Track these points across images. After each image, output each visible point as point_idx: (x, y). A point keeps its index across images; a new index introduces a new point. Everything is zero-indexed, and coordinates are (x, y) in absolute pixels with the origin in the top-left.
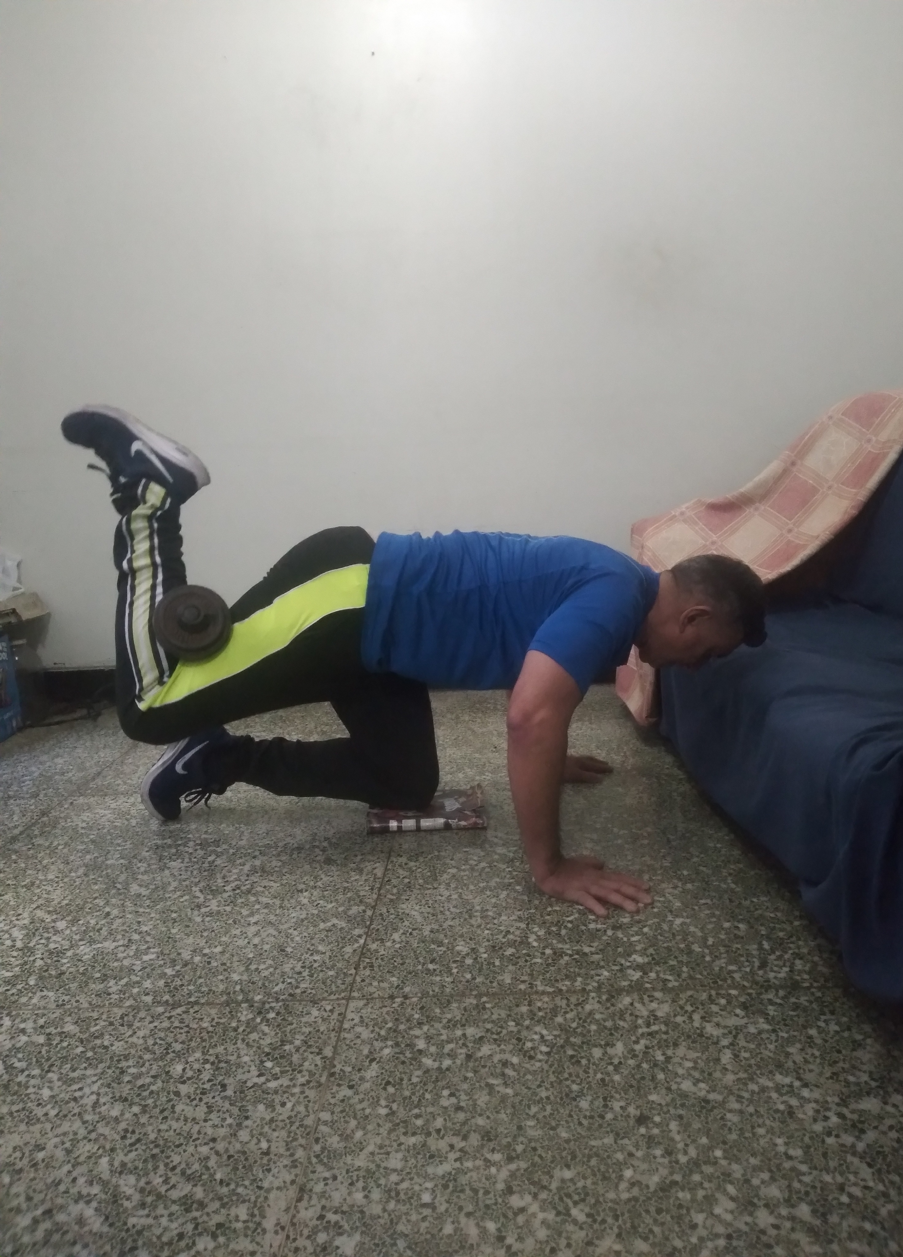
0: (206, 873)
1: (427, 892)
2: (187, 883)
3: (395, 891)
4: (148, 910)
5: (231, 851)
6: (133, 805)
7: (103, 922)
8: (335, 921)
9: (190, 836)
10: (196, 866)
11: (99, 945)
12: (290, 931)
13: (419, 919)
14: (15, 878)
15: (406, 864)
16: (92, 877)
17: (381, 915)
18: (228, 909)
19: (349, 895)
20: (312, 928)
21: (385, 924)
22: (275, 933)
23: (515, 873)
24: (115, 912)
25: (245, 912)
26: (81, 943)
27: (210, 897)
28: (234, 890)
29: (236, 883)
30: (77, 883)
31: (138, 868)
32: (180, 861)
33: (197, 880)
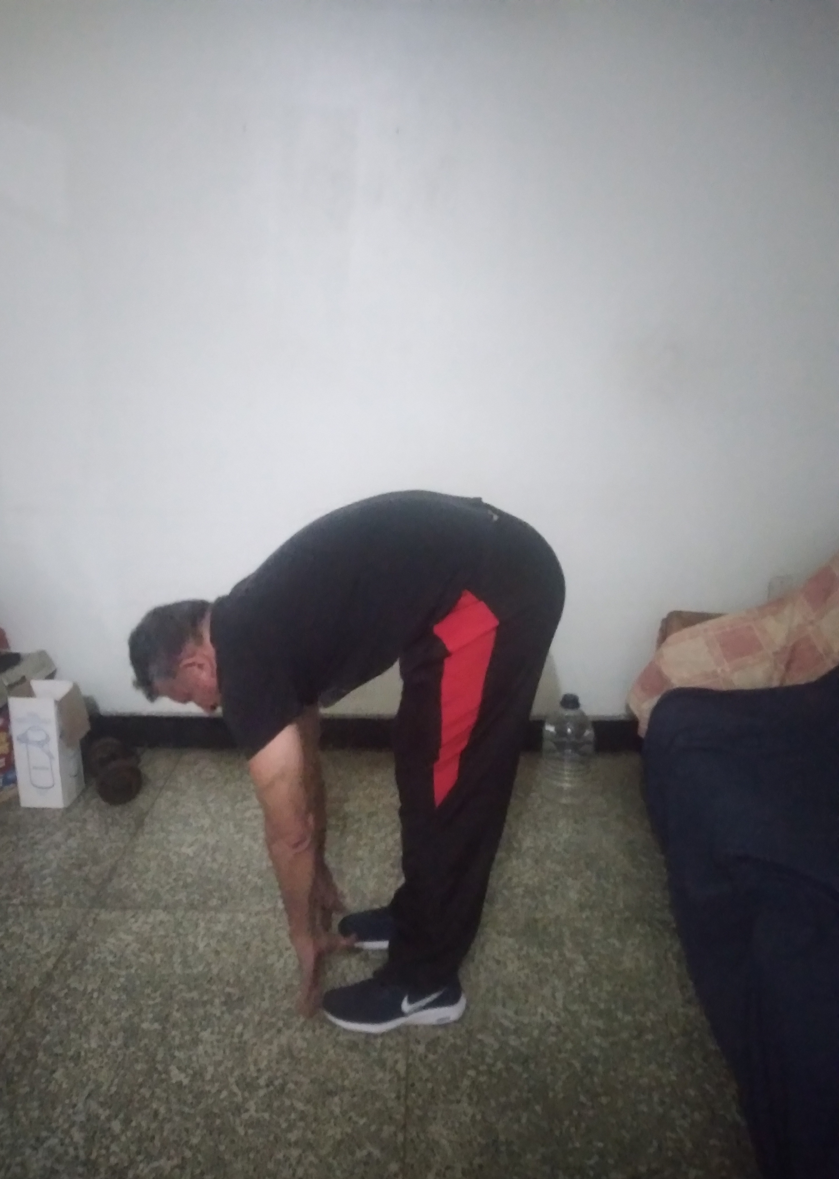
0: (237, 1054)
1: (454, 1107)
2: (221, 1069)
3: (420, 1102)
4: (192, 1111)
5: (257, 1018)
6: (153, 928)
7: (154, 1126)
8: (371, 1148)
9: (214, 988)
10: (227, 1041)
11: (155, 1164)
12: (330, 1160)
13: (450, 1152)
14: (61, 1042)
15: (426, 1057)
16: (132, 1049)
17: (412, 1141)
18: (266, 1116)
19: (378, 1105)
20: (349, 1157)
21: (418, 1156)
22: (315, 1161)
23: (532, 1083)
24: (162, 1110)
25: (284, 1125)
26: (140, 1158)
27: (247, 1094)
28: (268, 1086)
29: (269, 1073)
30: (120, 1059)
31: (174, 1038)
32: (209, 1030)
33: (230, 1064)
